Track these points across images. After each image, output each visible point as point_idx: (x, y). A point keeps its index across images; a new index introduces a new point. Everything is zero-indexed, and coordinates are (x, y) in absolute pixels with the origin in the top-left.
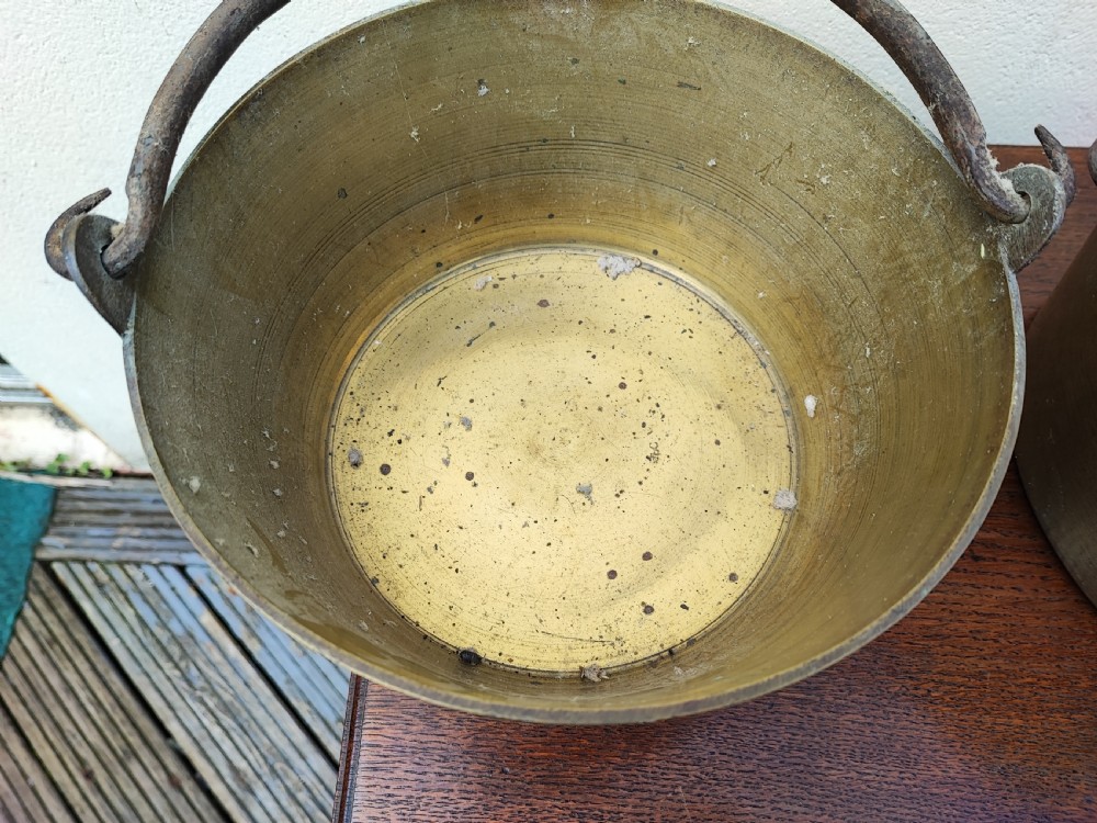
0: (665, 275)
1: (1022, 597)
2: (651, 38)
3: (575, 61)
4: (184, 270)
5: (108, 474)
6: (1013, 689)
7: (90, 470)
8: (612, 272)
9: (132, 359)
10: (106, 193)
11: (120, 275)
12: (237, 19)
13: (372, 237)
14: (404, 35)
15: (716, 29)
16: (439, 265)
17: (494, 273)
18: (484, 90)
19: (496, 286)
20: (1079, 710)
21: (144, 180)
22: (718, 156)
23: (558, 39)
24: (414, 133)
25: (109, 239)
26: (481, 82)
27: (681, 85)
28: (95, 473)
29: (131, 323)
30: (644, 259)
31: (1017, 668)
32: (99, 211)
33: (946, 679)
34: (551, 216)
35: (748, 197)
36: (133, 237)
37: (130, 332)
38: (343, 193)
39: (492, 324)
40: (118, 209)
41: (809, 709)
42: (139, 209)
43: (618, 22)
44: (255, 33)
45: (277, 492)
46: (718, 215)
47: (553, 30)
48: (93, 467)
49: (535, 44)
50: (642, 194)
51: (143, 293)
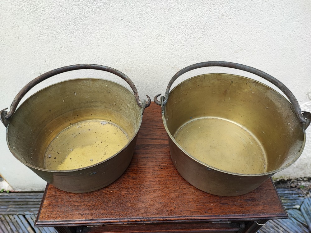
0: (113, 124)
1: (169, 174)
2: (101, 85)
3: (90, 89)
4: (19, 120)
5: (8, 192)
6: (165, 189)
7: (4, 191)
8: (103, 124)
9: (7, 131)
10: (7, 108)
11: (7, 119)
12: (31, 85)
13: (57, 118)
14: (60, 86)
15: (110, 84)
16: (71, 124)
17: (81, 125)
18: (75, 94)
19: (81, 127)
20: (176, 192)
21: (13, 106)
22: (115, 103)
23: (86, 86)
24: (63, 101)
25: (6, 114)
26: (75, 93)
27: (107, 92)
28: (5, 192)
29: (8, 126)
30: (109, 122)
31: (166, 186)
32: (6, 110)
33: (153, 188)
34: (91, 115)
35: (121, 109)
36: (10, 114)
37: (8, 127)
38: (50, 111)
39: (79, 134)
40: (8, 110)
41: (127, 195)
42: (11, 110)
43: (95, 83)
44: (35, 86)
45: (31, 158)
46: (118, 113)
47: (85, 84)
48: (4, 190)
49: (83, 87)
50: (106, 110)
51: (11, 122)
